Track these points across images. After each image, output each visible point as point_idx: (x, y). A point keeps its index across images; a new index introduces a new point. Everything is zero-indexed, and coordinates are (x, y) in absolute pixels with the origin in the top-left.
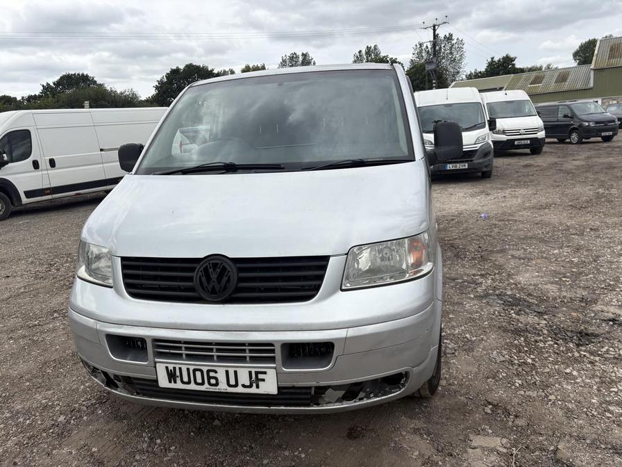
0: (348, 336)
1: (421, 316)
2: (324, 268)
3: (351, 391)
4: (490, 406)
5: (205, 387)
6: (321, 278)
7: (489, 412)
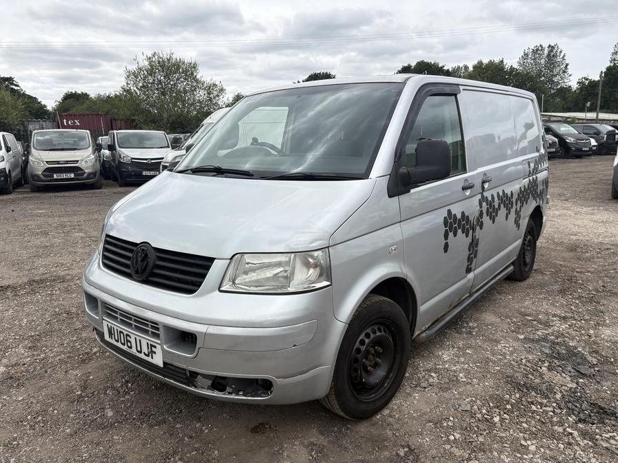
0: (208, 332)
1: (285, 330)
2: (208, 268)
3: (219, 383)
4: (406, 449)
5: (125, 348)
6: (204, 276)
7: (402, 454)
